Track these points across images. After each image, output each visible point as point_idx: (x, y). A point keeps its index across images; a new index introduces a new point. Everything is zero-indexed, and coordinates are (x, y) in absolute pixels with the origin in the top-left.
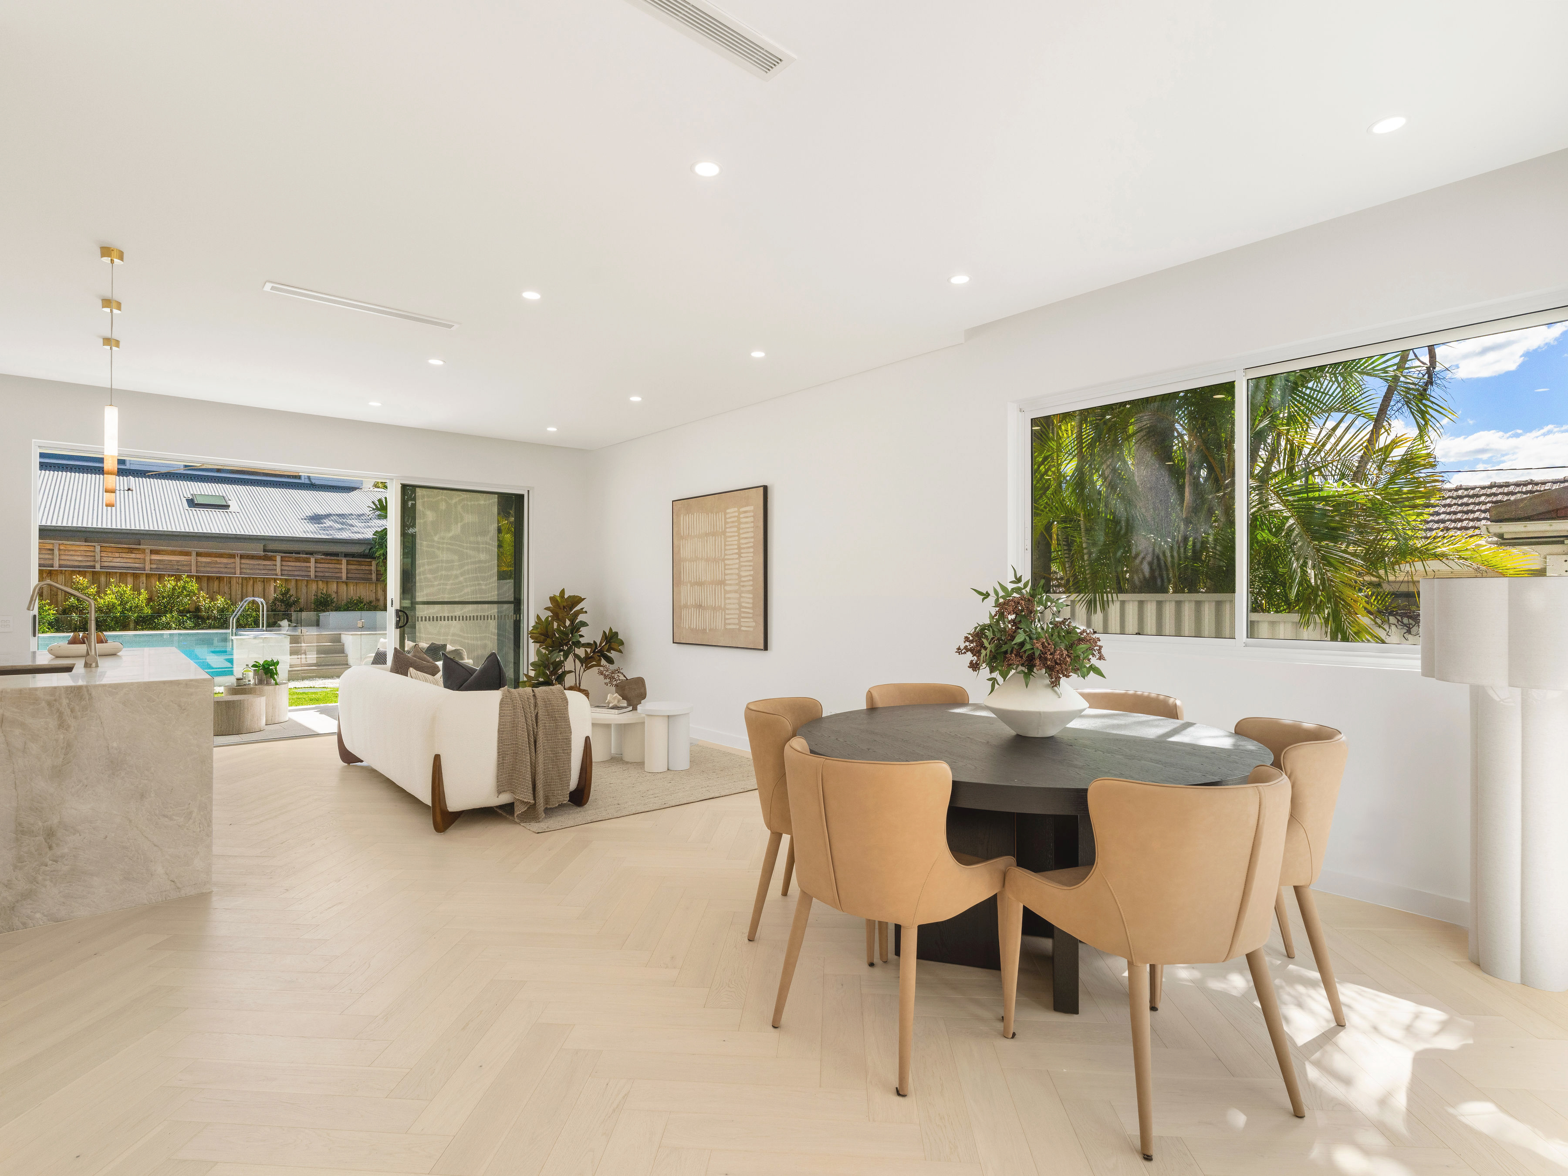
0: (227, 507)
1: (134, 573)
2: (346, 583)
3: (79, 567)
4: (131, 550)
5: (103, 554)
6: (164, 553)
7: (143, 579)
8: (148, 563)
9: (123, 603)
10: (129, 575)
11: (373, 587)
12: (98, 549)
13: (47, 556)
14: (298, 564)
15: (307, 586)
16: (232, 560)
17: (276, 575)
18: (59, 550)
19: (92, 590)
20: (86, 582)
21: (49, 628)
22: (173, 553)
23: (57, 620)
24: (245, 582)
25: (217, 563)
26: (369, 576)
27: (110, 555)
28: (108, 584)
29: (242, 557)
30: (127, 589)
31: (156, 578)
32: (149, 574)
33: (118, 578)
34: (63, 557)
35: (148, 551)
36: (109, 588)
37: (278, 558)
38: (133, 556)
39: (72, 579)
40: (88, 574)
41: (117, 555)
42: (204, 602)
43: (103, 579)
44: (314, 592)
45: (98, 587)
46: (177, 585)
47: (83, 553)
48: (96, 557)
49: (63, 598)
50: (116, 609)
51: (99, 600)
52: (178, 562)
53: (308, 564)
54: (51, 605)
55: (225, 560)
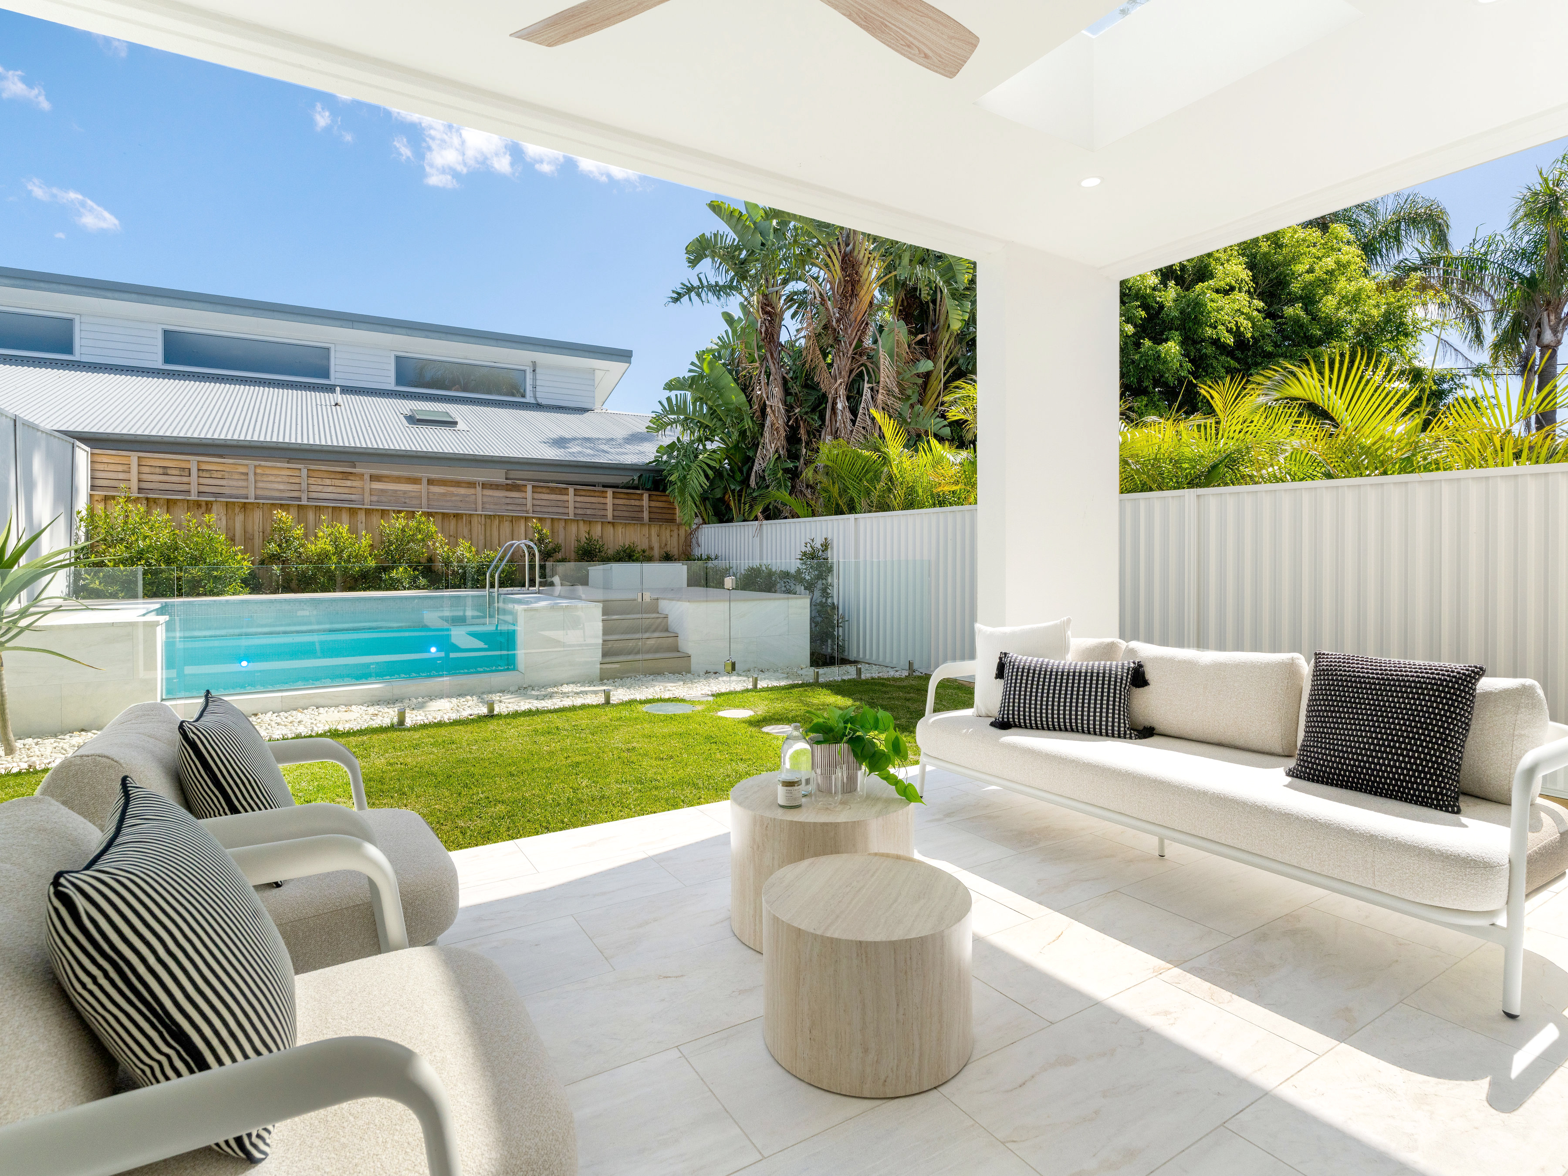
0: (455, 423)
1: (350, 508)
2: (613, 524)
3: (281, 499)
4: (346, 475)
5: (312, 481)
6: (386, 479)
7: (362, 516)
8: (367, 495)
9: (339, 552)
10: (344, 512)
11: (645, 530)
12: (304, 472)
13: (241, 483)
14: (553, 497)
15: (565, 528)
16: (472, 491)
17: (527, 512)
18: (255, 474)
19: (298, 532)
20: (289, 520)
21: (242, 587)
22: (398, 480)
23: (252, 574)
24: (488, 521)
25: (453, 495)
26: (639, 515)
27: (319, 481)
28: (318, 523)
29: (484, 486)
30: (343, 529)
31: (379, 515)
32: (369, 509)
33: (330, 515)
34: (260, 485)
35: (367, 477)
36: (320, 528)
37: (529, 488)
38: (349, 483)
39: (272, 515)
40: (292, 510)
41: (328, 482)
42: (440, 547)
43: (311, 516)
44: (573, 537)
45: (306, 528)
46: (407, 524)
47: (286, 479)
48: (303, 485)
49: (261, 544)
50: (330, 558)
51: (309, 546)
52: (405, 492)
53: (565, 498)
54: (245, 553)
55: (462, 491)
